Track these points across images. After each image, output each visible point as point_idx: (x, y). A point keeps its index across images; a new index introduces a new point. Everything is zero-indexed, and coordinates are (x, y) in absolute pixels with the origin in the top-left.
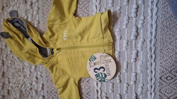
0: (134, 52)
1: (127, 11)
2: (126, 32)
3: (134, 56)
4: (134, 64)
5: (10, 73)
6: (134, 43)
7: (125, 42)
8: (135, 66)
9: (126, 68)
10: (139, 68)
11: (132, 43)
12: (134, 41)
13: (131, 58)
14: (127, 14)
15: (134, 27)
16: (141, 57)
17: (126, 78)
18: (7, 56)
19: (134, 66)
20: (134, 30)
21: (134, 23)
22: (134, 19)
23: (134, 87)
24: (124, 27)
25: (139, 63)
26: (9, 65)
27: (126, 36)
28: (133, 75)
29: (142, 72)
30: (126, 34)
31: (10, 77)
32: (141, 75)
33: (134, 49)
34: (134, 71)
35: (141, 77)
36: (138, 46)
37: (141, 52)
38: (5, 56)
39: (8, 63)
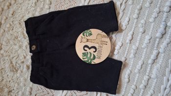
0: (155, 52)
1: (159, 3)
2: (152, 27)
3: (153, 57)
4: (150, 65)
5: (5, 39)
6: (157, 42)
7: (147, 37)
8: (151, 68)
9: (139, 68)
10: (154, 71)
11: (155, 40)
12: (158, 40)
13: (148, 58)
14: (158, 6)
15: (163, 23)
16: (160, 60)
17: (136, 79)
18: (7, 18)
19: (149, 68)
20: (162, 26)
21: (164, 18)
22: (165, 14)
23: (142, 92)
24: (151, 20)
25: (157, 66)
26: (6, 29)
27: (151, 31)
28: (146, 78)
29: (157, 77)
30: (151, 29)
31: (4, 43)
32: (155, 81)
33: (155, 48)
34: (147, 74)
35: (154, 83)
36: (161, 46)
37: (163, 55)
38: (4, 18)
39: (6, 27)
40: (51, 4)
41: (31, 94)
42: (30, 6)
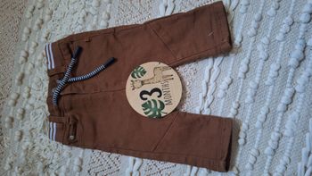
0: (288, 92)
1: (291, 8)
2: (281, 49)
3: (284, 100)
4: (280, 114)
5: (35, 79)
6: (290, 74)
7: (274, 67)
8: (282, 120)
9: (263, 120)
10: (289, 124)
11: (287, 72)
12: (292, 70)
13: (278, 102)
14: (290, 13)
15: (300, 42)
16: (298, 104)
17: (258, 139)
18: (37, 45)
19: (279, 118)
20: (298, 48)
21: (301, 33)
22: (303, 26)
23: (268, 160)
24: (279, 37)
25: (292, 115)
26: (37, 63)
27: (279, 56)
28: (274, 136)
29: (293, 134)
30: (280, 53)
31: (33, 86)
32: (291, 140)
33: (288, 85)
34: (276, 129)
35: (289, 144)
36: (298, 81)
37: (302, 96)
38: (33, 44)
39: (36, 59)
40: (109, 18)
41: (81, 169)
42: (74, 23)
